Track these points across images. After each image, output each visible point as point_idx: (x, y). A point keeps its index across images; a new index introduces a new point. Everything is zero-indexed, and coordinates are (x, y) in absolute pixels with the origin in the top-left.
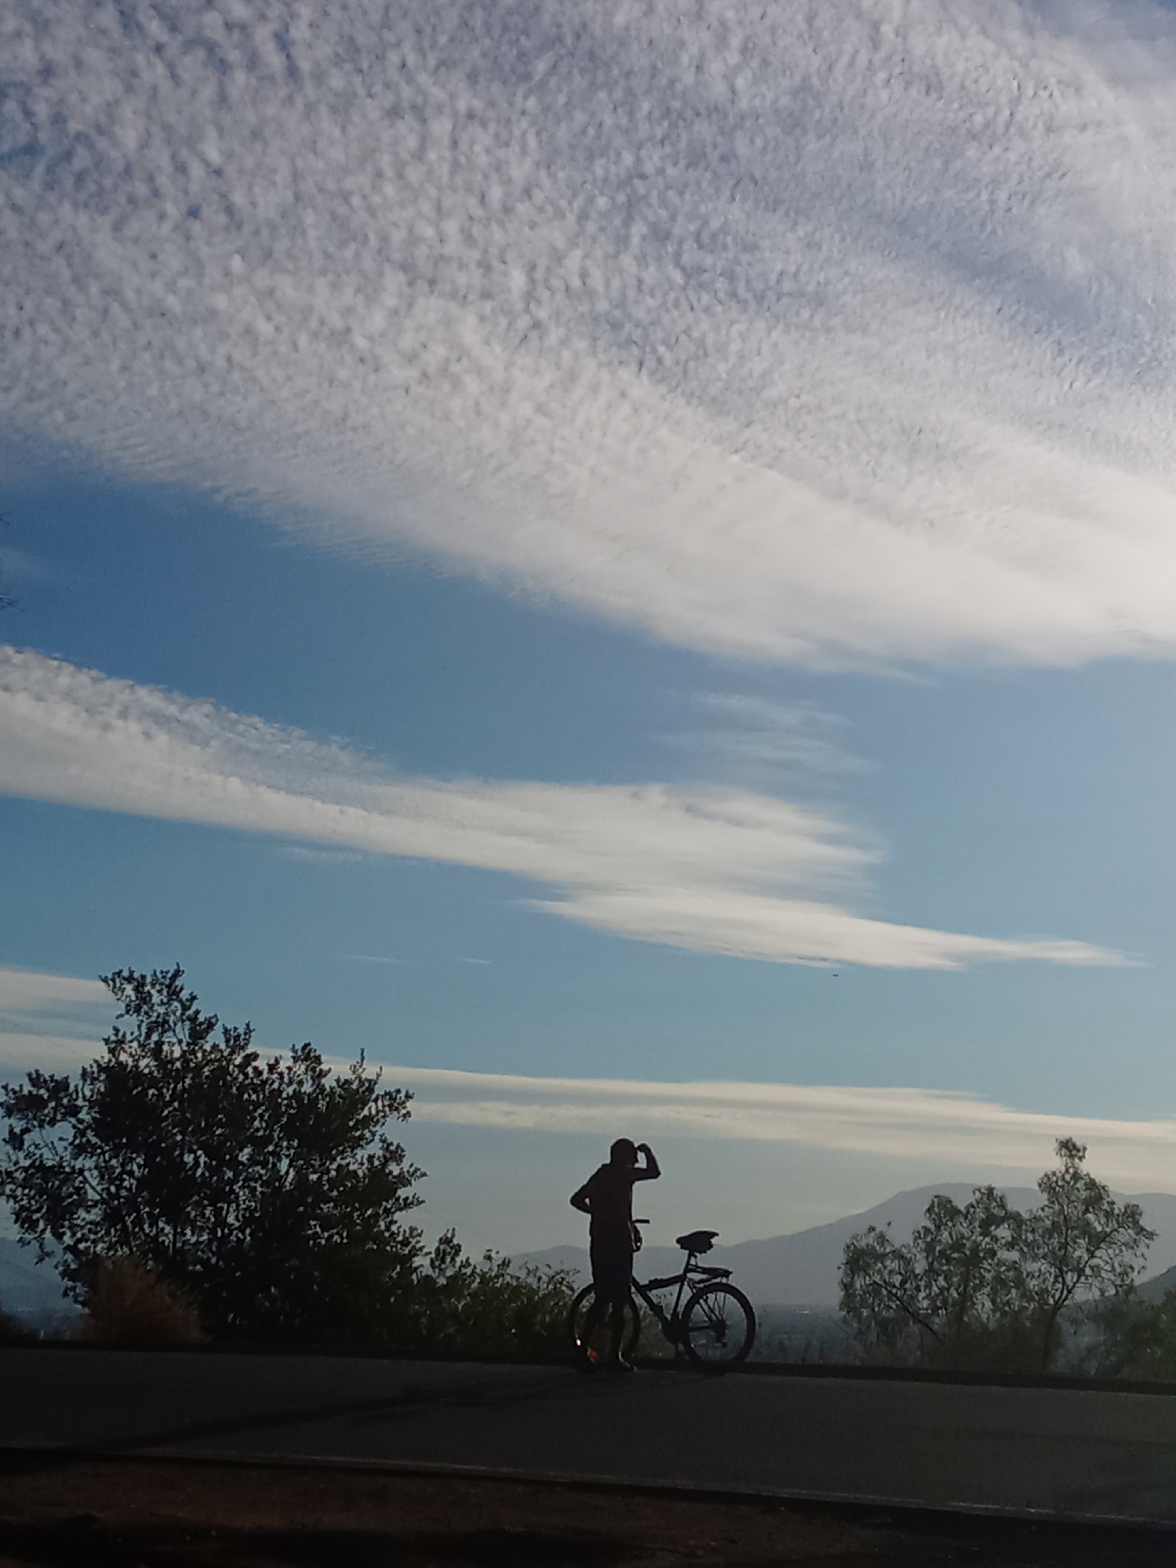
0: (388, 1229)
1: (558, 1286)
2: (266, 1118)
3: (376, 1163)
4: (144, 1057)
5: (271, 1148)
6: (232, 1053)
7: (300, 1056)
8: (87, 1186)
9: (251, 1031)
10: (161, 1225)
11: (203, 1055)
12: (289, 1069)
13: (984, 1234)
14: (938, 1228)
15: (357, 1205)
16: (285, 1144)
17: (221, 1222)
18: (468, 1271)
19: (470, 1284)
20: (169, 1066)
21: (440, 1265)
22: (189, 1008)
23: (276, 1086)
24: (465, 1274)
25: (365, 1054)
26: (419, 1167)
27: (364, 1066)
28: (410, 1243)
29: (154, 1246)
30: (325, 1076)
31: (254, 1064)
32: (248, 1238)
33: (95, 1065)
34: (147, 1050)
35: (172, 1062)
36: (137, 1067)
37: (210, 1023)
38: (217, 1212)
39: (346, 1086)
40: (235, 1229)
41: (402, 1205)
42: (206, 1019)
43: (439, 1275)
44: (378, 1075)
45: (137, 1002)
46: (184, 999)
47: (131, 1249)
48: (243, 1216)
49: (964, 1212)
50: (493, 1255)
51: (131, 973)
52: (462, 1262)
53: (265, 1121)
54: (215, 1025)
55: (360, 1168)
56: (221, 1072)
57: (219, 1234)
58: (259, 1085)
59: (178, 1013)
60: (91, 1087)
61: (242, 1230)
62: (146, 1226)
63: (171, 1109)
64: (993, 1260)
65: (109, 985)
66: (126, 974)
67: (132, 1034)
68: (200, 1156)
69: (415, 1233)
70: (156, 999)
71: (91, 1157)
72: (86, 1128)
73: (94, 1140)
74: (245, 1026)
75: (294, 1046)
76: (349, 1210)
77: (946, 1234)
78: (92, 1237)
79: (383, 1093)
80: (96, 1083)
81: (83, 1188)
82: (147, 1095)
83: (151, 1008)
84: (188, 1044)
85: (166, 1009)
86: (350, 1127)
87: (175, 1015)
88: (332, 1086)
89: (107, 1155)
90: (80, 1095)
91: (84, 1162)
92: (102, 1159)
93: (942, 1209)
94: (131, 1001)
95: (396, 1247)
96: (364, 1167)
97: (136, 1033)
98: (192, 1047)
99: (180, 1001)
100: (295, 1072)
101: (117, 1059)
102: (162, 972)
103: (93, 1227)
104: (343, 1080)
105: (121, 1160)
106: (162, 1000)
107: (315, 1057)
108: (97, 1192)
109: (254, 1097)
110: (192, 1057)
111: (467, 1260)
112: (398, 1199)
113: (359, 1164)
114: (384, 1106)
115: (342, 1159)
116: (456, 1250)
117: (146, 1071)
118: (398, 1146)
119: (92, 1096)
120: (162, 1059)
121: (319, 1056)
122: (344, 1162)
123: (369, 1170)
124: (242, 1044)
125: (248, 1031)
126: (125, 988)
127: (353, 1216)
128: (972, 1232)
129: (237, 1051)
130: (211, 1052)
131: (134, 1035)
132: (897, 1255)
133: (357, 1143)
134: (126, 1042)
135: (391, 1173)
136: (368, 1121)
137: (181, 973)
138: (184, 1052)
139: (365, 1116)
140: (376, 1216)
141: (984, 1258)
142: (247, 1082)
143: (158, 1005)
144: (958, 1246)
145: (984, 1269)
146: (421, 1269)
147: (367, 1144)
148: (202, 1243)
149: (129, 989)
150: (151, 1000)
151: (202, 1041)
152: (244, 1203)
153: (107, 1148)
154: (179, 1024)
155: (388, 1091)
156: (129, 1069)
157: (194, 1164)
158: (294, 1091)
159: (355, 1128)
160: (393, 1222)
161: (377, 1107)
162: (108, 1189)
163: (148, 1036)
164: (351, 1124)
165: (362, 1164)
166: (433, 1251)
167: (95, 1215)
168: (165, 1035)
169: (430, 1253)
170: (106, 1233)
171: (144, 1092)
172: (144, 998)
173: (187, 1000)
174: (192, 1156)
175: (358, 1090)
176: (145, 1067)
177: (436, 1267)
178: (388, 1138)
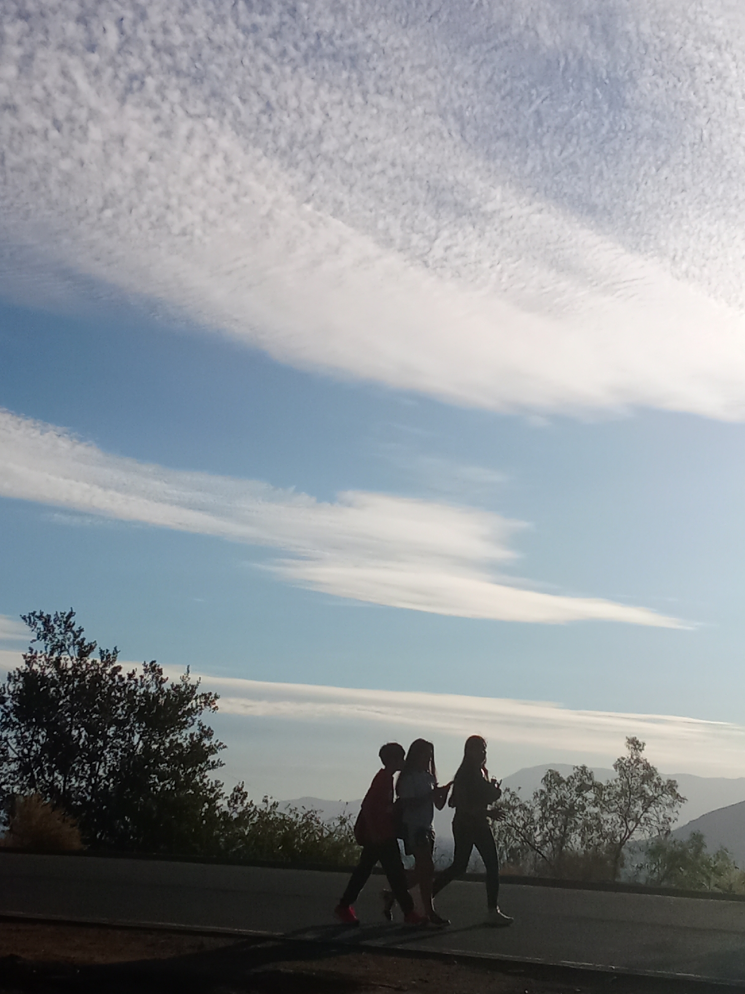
0: (201, 781)
1: (309, 820)
2: (126, 708)
3: (195, 739)
4: (48, 667)
5: (128, 728)
6: (105, 666)
7: (149, 669)
8: (9, 748)
9: (117, 652)
10: (56, 774)
11: (86, 667)
12: (142, 677)
13: (578, 796)
14: (549, 790)
15: (182, 765)
16: (137, 725)
17: (94, 773)
18: (252, 809)
19: (252, 818)
20: (65, 673)
21: (234, 805)
22: (78, 636)
23: (133, 687)
24: (250, 810)
25: (190, 669)
26: (222, 742)
27: (189, 677)
28: (215, 790)
29: (51, 789)
30: (165, 682)
31: (119, 673)
32: (112, 785)
33: (17, 672)
34: (50, 663)
35: (66, 670)
36: (43, 673)
37: (91, 646)
38: (92, 768)
39: (178, 689)
40: (104, 778)
41: (211, 767)
42: (89, 644)
43: (233, 812)
44: (198, 683)
45: (45, 632)
46: (75, 631)
47: (36, 790)
48: (109, 770)
49: (566, 781)
50: (269, 799)
51: (42, 613)
52: (248, 803)
53: (125, 710)
54: (95, 647)
55: (185, 742)
56: (97, 678)
57: (93, 782)
58: (122, 687)
59: (71, 640)
60: (14, 685)
61: (107, 779)
62: (46, 776)
63: (65, 700)
64: (583, 812)
65: (27, 622)
66: (38, 614)
67: (41, 652)
68: (83, 731)
69: (218, 784)
70: (57, 631)
71: (12, 731)
72: (9, 712)
73: (15, 720)
74: (113, 649)
75: (145, 663)
76: (176, 768)
77: (554, 795)
78: (11, 781)
79: (200, 694)
80: (17, 683)
81: (6, 750)
82: (49, 691)
83: (54, 636)
84: (77, 660)
85: (64, 637)
86: (179, 715)
87: (69, 640)
88: (169, 689)
89: (23, 730)
90: (7, 691)
91: (8, 733)
92: (19, 731)
93: (553, 779)
94: (40, 631)
95: (206, 792)
96: (187, 741)
97: (44, 652)
98: (79, 661)
99: (73, 632)
100: (145, 680)
101: (31, 668)
102: (61, 613)
103: (12, 775)
104: (175, 685)
105: (32, 733)
106: (61, 631)
107: (158, 670)
108: (15, 753)
109: (118, 694)
110: (79, 668)
111: (251, 802)
112: (208, 762)
113: (184, 739)
114: (201, 703)
115: (173, 736)
116: (244, 795)
117: (50, 676)
118: (209, 728)
119: (14, 691)
120: (60, 669)
121: (161, 669)
122: (174, 738)
123: (191, 743)
124: (111, 661)
125: (116, 651)
126: (37, 623)
127: (179, 773)
128: (571, 794)
129: (108, 664)
130: (91, 666)
131: (42, 654)
132: (523, 807)
133: (183, 725)
134: (37, 657)
135: (204, 745)
136: (191, 712)
137: (73, 614)
138: (74, 665)
139: (189, 709)
140: (195, 772)
141: (577, 811)
142: (114, 685)
143: (59, 634)
144: (561, 802)
145: (578, 818)
146: (221, 807)
147: (190, 726)
148: (81, 787)
149: (40, 624)
150: (53, 630)
151: (86, 658)
152: (110, 762)
153: (23, 725)
154: (72, 647)
155: (204, 693)
156: (38, 674)
157: (78, 736)
158: (144, 691)
159: (183, 716)
160: (205, 777)
161: (197, 704)
162: (22, 751)
163: (52, 654)
164: (180, 713)
165: (186, 739)
166: (229, 796)
167: (14, 767)
168: (62, 654)
169: (227, 797)
170: (20, 779)
171: (48, 690)
172: (49, 629)
173: (77, 631)
174: (77, 731)
175: (184, 692)
176: (49, 674)
177: (231, 806)
178: (203, 722)
